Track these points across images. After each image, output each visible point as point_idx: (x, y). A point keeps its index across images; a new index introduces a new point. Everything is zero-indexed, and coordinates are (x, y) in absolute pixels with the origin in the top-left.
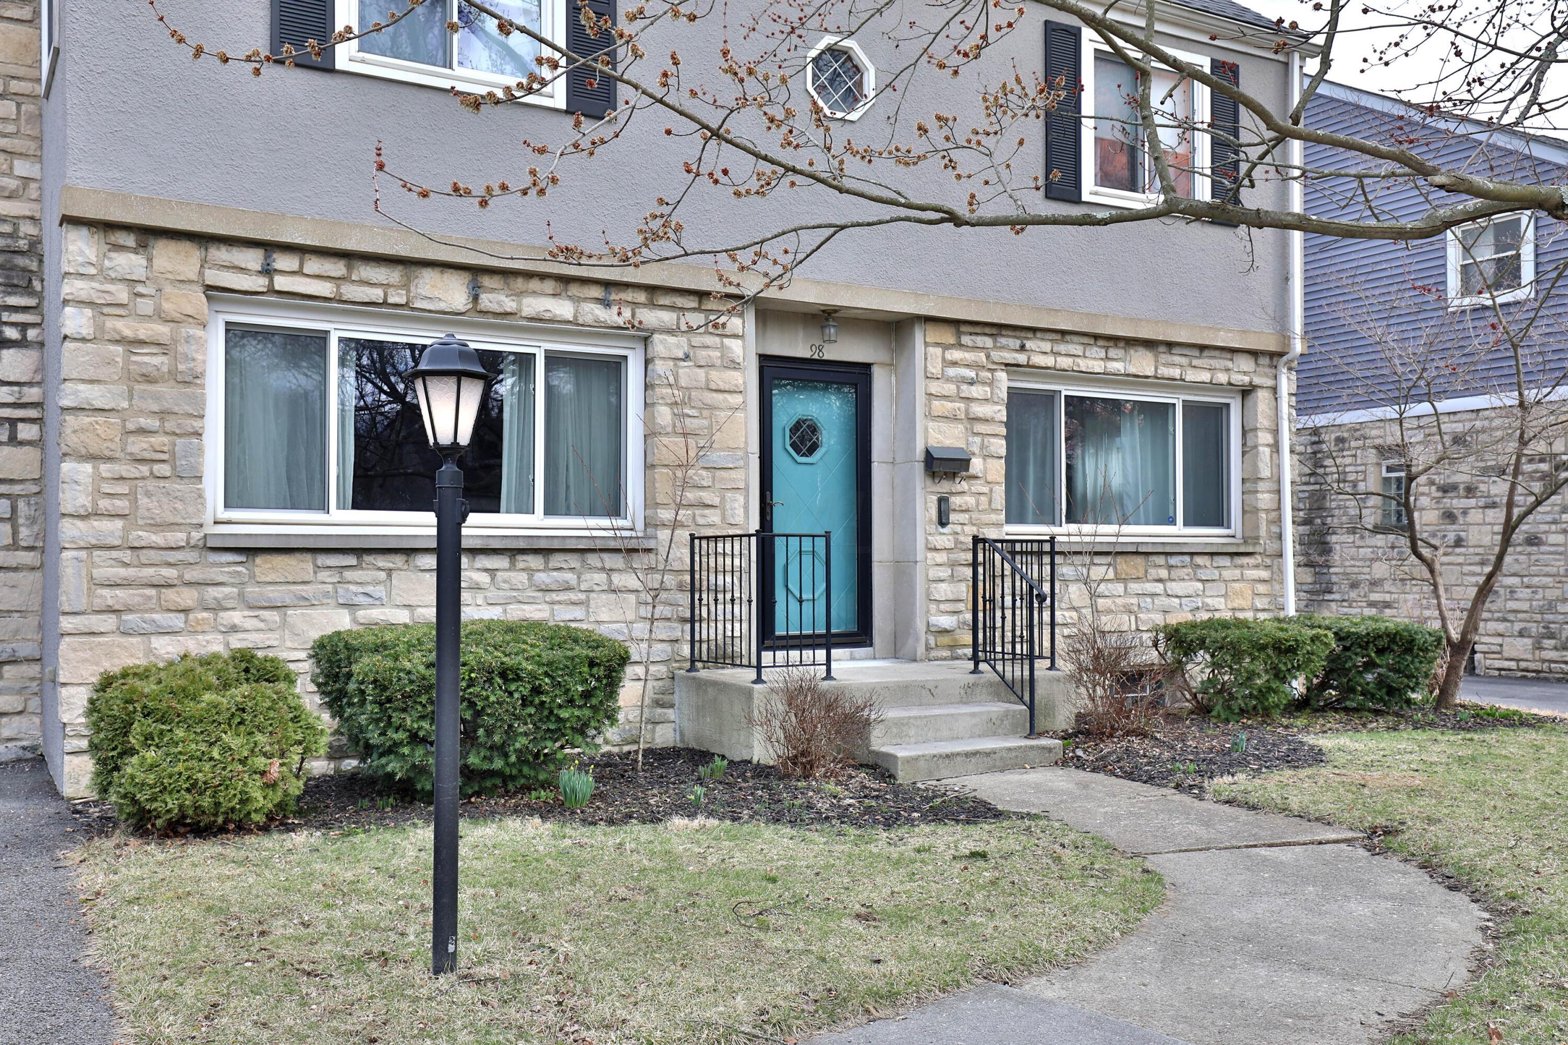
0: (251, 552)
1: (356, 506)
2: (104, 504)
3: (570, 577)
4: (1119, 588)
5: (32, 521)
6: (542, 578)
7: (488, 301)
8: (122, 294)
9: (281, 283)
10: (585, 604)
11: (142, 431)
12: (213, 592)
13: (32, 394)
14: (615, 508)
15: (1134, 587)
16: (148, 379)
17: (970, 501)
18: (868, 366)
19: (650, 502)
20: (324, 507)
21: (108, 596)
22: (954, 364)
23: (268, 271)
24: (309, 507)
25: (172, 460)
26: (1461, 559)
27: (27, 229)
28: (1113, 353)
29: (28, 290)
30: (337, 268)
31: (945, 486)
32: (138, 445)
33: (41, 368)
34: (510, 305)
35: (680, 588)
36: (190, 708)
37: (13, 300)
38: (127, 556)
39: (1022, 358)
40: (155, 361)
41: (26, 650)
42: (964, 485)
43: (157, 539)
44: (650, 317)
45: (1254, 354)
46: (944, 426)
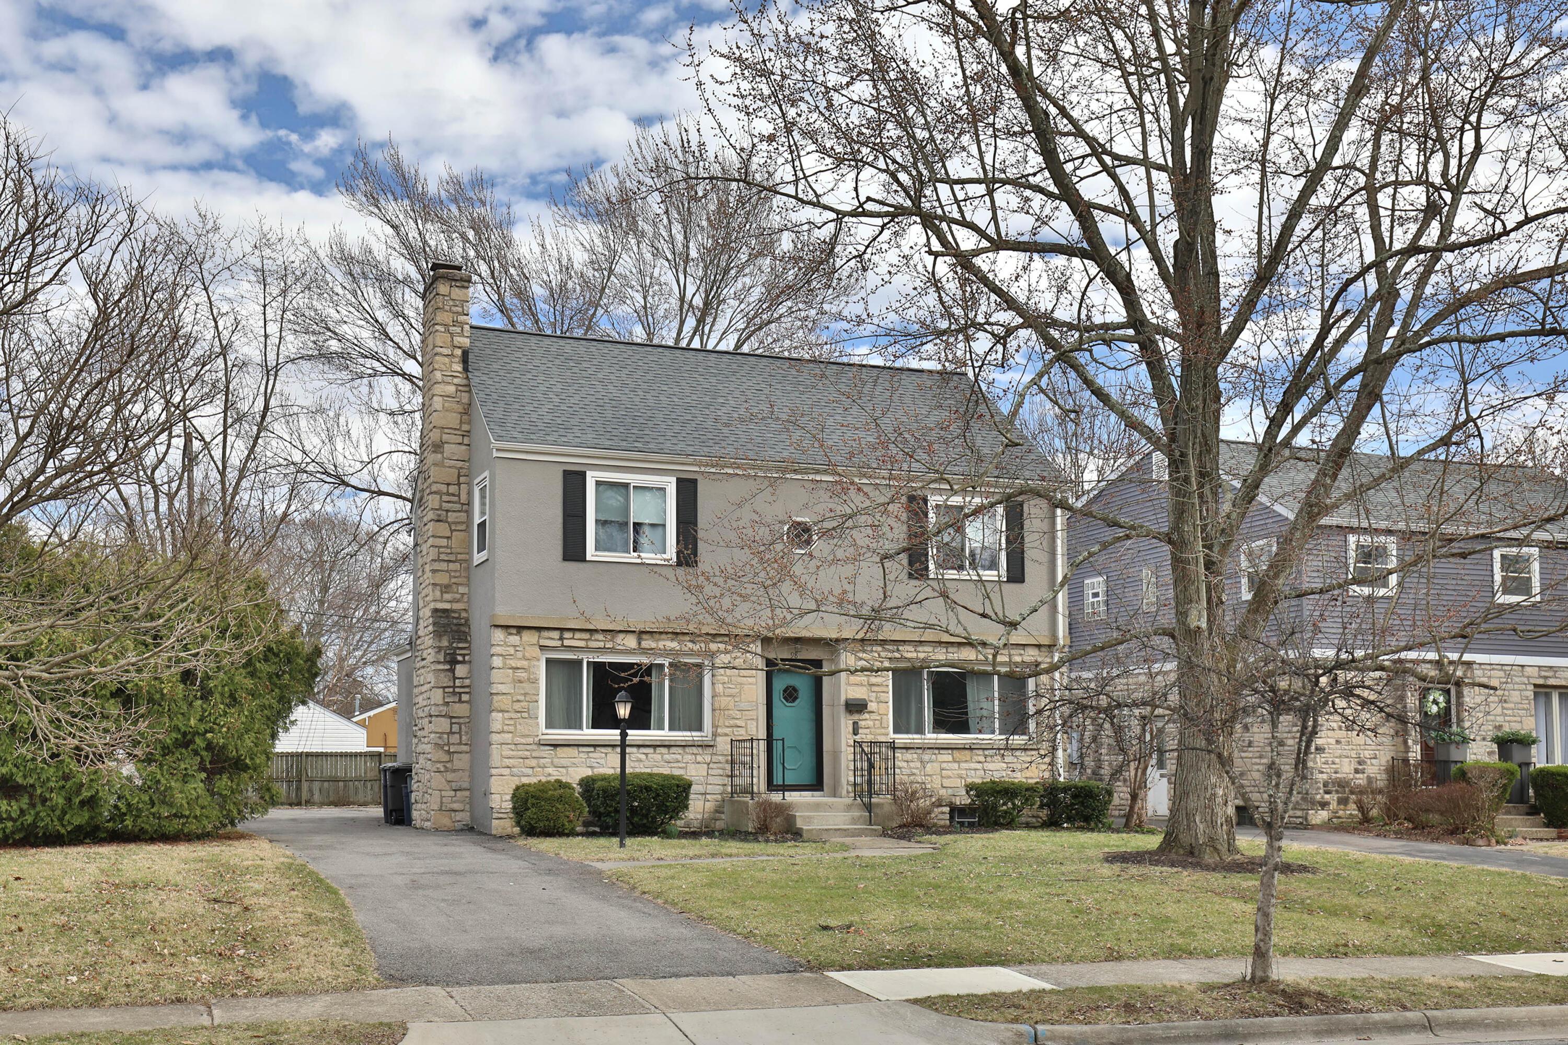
0: (556, 746)
1: (593, 727)
2: (506, 728)
3: (679, 757)
4: (956, 765)
5: (467, 733)
6: (667, 757)
7: (645, 644)
8: (512, 651)
9: (566, 643)
10: (685, 768)
11: (518, 701)
12: (542, 761)
13: (467, 682)
14: (700, 728)
15: (964, 765)
16: (520, 682)
17: (870, 723)
18: (821, 661)
19: (715, 726)
20: (581, 728)
21: (508, 762)
22: (861, 659)
23: (561, 639)
24: (575, 728)
25: (528, 712)
26: (1250, 755)
27: (464, 615)
28: (950, 650)
29: (466, 641)
30: (586, 636)
31: (856, 717)
32: (517, 706)
33: (470, 672)
34: (653, 645)
35: (727, 762)
36: (545, 795)
37: (460, 645)
38: (513, 747)
39: (897, 655)
40: (522, 675)
41: (465, 785)
42: (866, 716)
43: (523, 741)
44: (713, 647)
45: (1039, 646)
46: (856, 688)
